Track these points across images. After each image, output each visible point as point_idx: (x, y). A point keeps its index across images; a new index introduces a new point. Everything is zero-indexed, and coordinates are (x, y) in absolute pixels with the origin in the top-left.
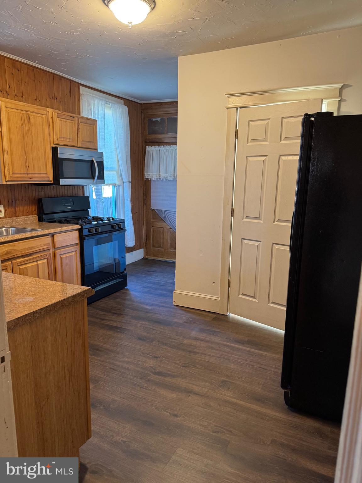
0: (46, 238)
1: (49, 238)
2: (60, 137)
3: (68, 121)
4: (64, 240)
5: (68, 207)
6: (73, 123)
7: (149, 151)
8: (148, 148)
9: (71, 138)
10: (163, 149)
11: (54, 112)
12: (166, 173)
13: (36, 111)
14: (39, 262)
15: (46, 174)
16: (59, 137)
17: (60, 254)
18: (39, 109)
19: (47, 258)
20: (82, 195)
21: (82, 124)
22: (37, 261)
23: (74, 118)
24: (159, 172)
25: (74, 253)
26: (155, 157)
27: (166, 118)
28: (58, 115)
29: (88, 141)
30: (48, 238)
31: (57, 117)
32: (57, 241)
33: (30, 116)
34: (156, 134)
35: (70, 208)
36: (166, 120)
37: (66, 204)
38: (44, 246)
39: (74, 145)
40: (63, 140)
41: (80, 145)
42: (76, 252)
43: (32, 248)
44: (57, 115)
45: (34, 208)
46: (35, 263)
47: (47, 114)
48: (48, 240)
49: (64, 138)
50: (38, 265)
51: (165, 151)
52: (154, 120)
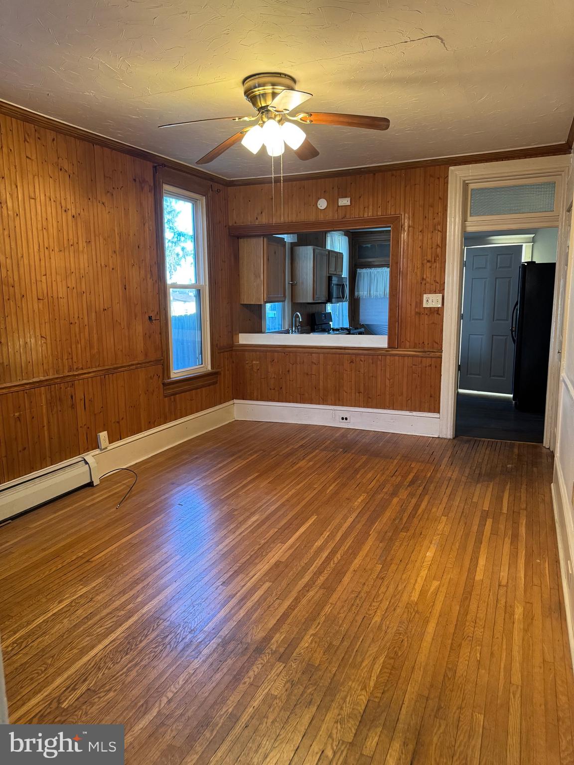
7: (360, 273)
8: (359, 271)
10: (373, 270)
12: (377, 291)
24: (370, 291)
26: (366, 279)
27: (376, 244)
34: (366, 258)
36: (376, 246)
51: (376, 273)
52: (364, 246)
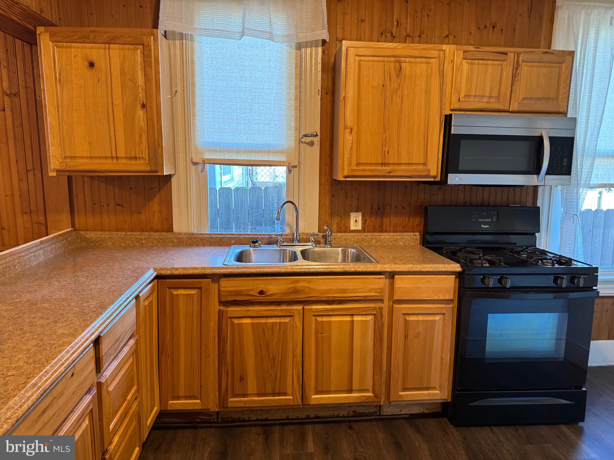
0: (376, 278)
1: (382, 280)
2: (465, 96)
3: (490, 62)
4: (418, 288)
5: (483, 226)
6: (502, 65)
9: (495, 94)
11: (456, 51)
13: (416, 53)
14: (356, 318)
15: (424, 164)
16: (462, 95)
17: (403, 312)
18: (424, 49)
19: (374, 314)
20: (529, 204)
21: (528, 64)
22: (352, 315)
23: (507, 54)
25: (437, 318)
28: (465, 54)
29: (541, 99)
30: (380, 278)
31: (464, 59)
32: (398, 288)
33: (404, 65)
35: (486, 226)
37: (480, 220)
38: (370, 291)
39: (501, 107)
40: (472, 100)
41: (514, 107)
42: (444, 317)
43: (344, 291)
44: (463, 55)
45: (418, 221)
46: (348, 318)
47: (439, 57)
48: (381, 282)
49: (475, 96)
50: (352, 321)
